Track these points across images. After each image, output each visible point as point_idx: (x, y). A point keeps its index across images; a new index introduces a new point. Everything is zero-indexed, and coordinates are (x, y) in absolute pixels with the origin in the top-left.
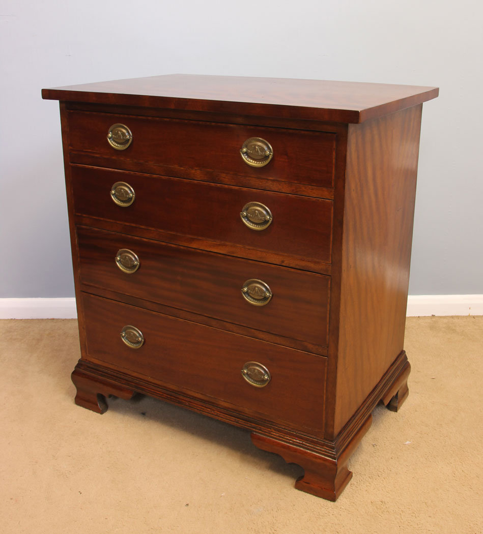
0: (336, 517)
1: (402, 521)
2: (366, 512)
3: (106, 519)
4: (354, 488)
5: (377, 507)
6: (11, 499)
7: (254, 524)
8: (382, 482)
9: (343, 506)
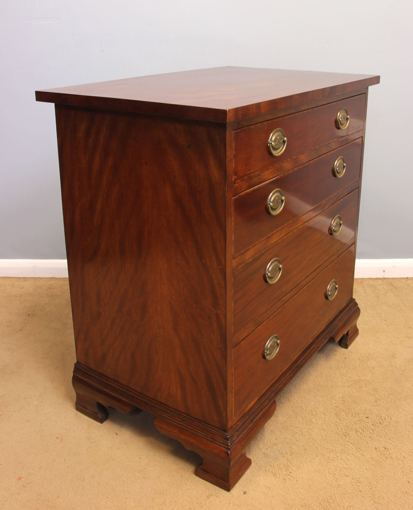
0: (344, 461)
1: (405, 467)
2: (371, 458)
3: (140, 458)
4: (359, 434)
5: (381, 453)
6: (57, 438)
7: (271, 466)
8: (384, 429)
9: (350, 451)
